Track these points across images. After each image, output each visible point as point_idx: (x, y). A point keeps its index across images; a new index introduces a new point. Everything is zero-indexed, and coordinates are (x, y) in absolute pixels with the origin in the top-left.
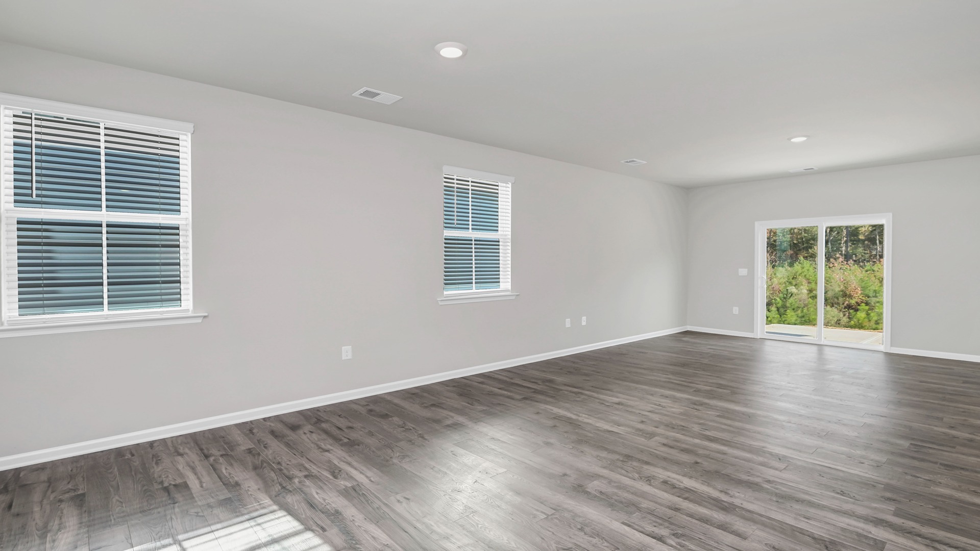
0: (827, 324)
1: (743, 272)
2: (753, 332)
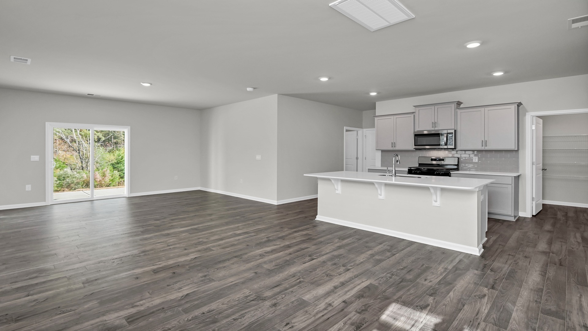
0: (95, 187)
1: (35, 158)
2: (45, 201)
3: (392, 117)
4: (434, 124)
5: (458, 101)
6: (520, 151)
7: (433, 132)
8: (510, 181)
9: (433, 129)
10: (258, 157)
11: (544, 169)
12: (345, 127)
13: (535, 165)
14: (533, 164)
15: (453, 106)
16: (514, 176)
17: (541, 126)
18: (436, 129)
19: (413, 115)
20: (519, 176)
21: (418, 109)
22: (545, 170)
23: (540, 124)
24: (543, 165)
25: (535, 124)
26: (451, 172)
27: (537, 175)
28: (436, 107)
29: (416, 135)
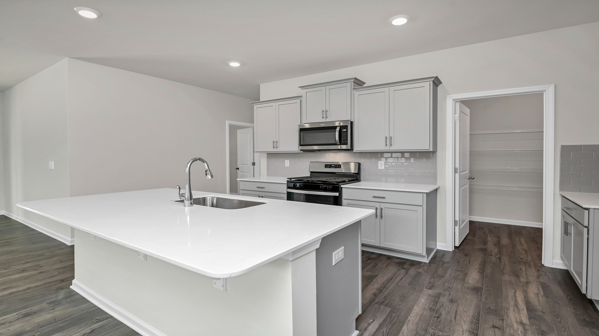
3: (273, 104)
4: (325, 113)
5: (354, 77)
6: (439, 153)
7: (322, 125)
8: (421, 200)
9: (324, 120)
10: (52, 165)
11: (471, 178)
12: (227, 121)
13: (458, 174)
14: (455, 172)
15: (349, 85)
16: (427, 193)
17: (468, 118)
18: (328, 120)
19: (299, 100)
20: (436, 190)
21: (305, 91)
22: (473, 179)
23: (467, 115)
24: (471, 172)
25: (459, 114)
26: (341, 186)
27: (461, 187)
28: (328, 87)
29: (302, 130)
